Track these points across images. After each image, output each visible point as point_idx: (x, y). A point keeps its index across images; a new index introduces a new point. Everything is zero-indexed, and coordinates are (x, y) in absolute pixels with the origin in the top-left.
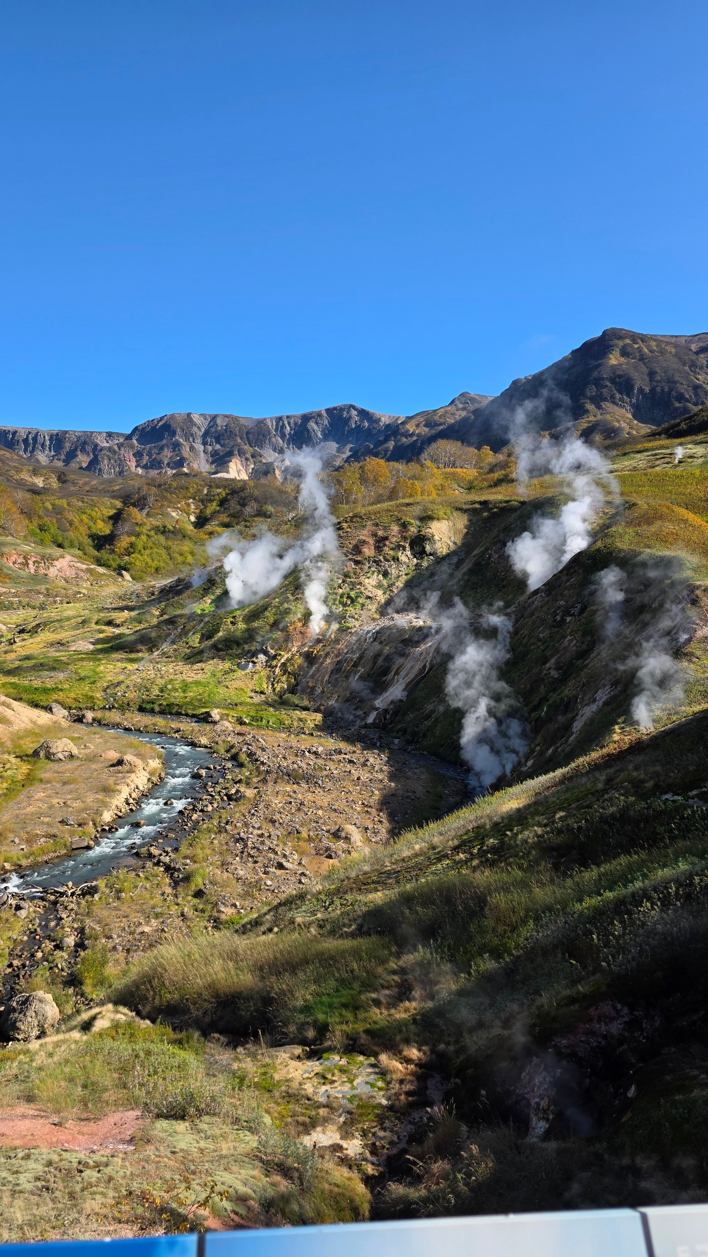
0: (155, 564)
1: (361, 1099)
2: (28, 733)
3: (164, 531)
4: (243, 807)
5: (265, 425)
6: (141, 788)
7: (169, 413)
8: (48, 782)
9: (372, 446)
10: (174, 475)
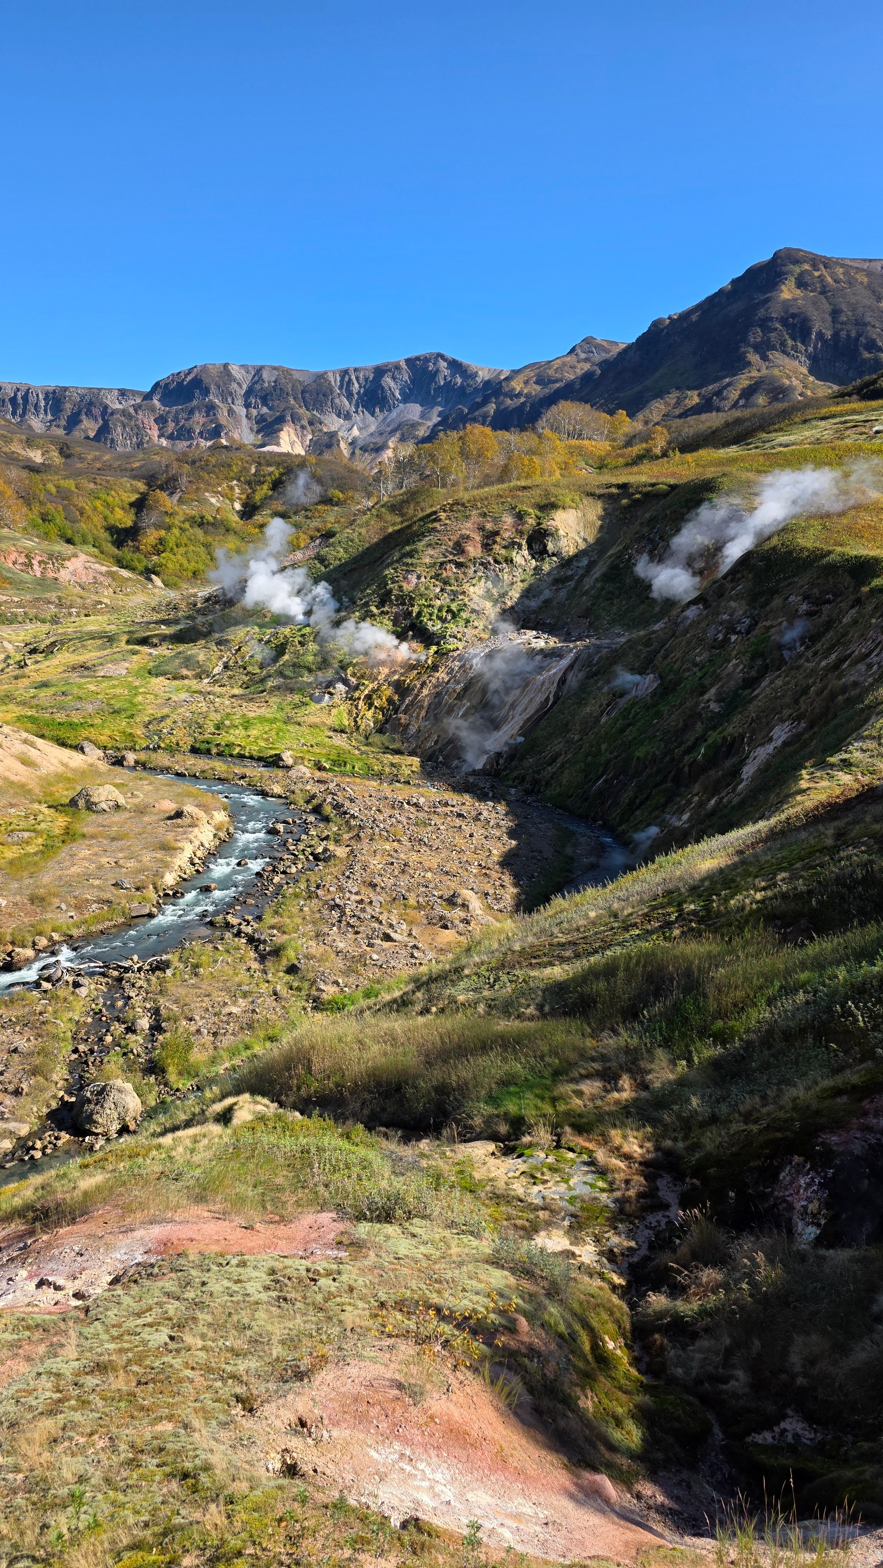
0: (192, 566)
1: (583, 1201)
2: (60, 778)
3: (201, 523)
4: (334, 869)
5: (326, 380)
6: (207, 846)
7: (200, 363)
8: (93, 837)
9: (466, 411)
10: (210, 448)
